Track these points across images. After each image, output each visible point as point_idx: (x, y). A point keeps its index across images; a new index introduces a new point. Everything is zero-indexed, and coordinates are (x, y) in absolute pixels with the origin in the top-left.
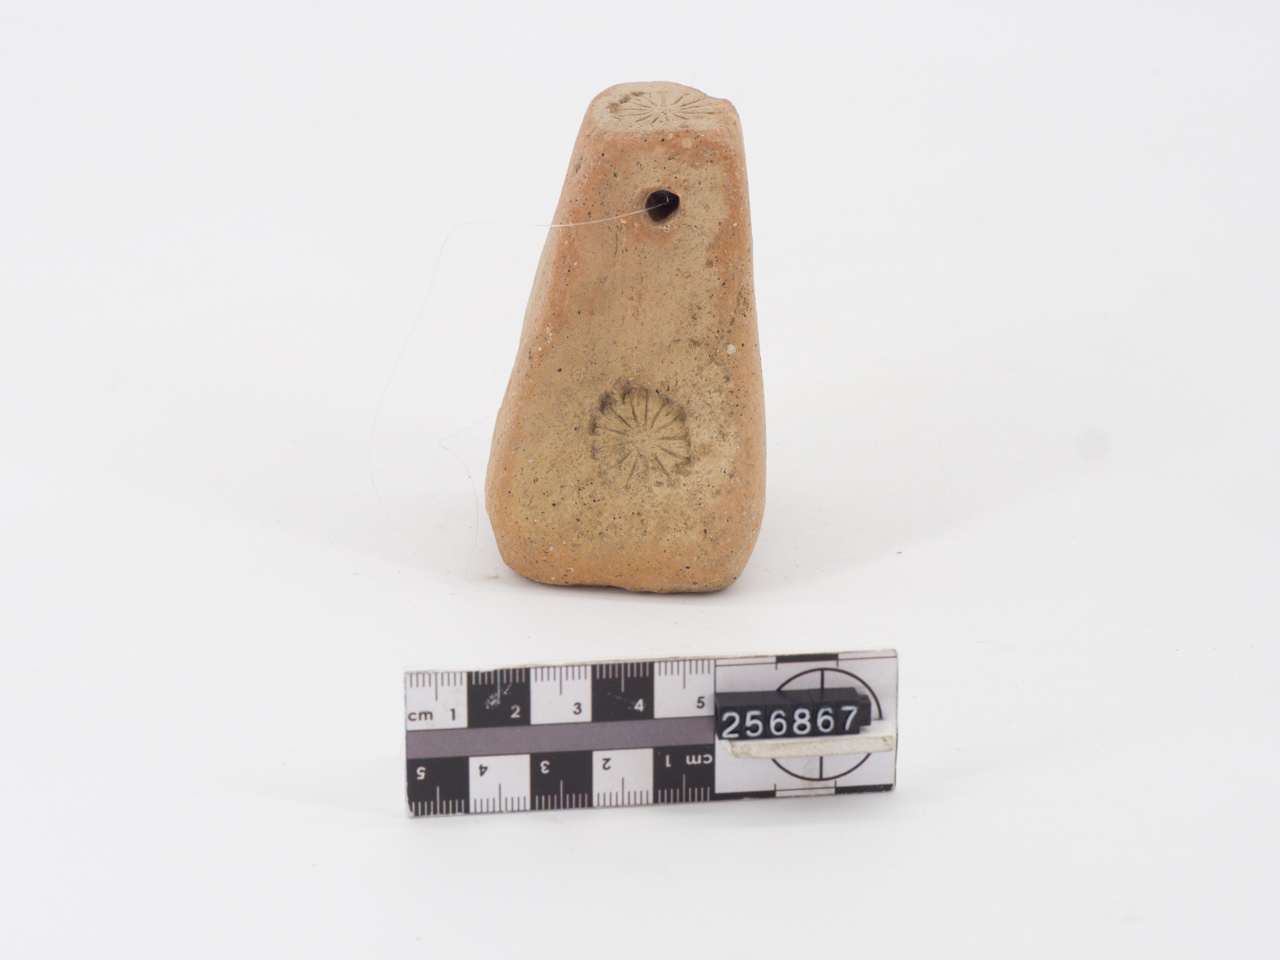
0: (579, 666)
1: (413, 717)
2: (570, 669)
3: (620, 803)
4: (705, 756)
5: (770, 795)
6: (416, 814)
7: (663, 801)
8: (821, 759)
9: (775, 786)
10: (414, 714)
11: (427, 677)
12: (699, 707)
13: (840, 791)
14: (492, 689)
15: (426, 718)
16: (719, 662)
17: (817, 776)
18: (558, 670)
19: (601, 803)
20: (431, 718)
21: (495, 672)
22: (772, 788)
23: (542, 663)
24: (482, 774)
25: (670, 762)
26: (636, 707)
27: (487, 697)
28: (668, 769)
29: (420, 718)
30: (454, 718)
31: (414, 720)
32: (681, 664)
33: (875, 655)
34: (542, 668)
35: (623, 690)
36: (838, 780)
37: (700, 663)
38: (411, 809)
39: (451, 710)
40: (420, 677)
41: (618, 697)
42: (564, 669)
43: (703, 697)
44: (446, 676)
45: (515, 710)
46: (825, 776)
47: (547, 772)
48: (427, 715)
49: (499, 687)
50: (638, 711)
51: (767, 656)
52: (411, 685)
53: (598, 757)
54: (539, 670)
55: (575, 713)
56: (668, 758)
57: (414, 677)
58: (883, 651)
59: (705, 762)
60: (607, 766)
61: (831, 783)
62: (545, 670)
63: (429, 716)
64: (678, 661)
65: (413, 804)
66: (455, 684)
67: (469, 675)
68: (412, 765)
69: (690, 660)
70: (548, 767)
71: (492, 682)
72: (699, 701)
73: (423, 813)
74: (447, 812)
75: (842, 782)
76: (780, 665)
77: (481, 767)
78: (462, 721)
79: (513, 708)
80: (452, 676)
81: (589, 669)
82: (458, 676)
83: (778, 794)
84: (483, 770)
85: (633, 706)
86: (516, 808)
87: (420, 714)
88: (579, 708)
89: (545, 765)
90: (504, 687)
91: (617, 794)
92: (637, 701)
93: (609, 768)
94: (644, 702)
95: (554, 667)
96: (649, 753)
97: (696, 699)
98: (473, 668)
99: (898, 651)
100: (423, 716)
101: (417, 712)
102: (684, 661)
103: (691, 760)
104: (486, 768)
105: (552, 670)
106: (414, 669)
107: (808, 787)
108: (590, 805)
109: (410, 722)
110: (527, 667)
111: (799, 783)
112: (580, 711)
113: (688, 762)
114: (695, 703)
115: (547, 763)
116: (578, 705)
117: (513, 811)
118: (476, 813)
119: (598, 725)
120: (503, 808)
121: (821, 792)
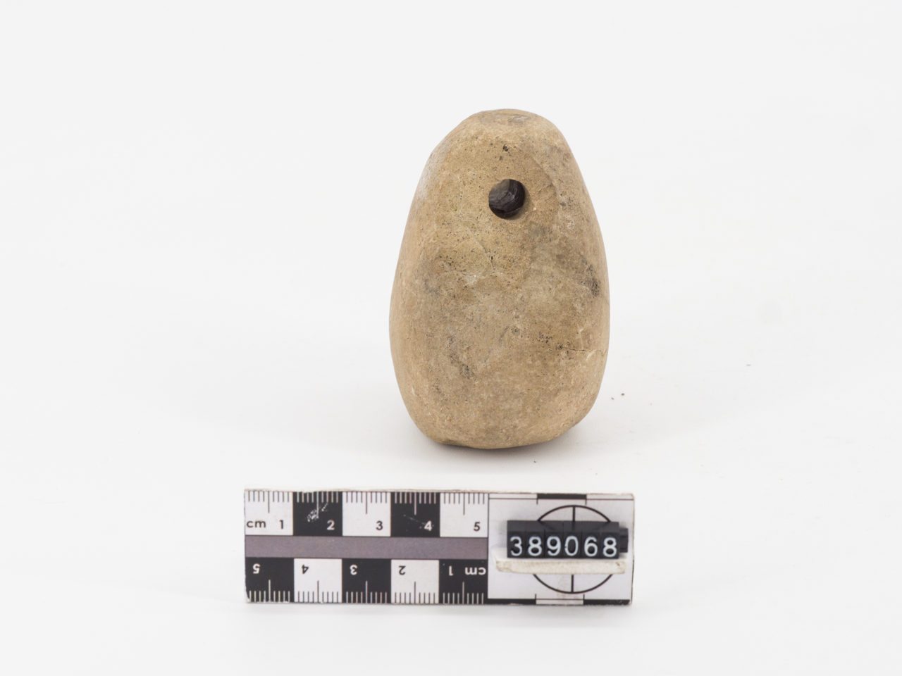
0: (381, 493)
1: (250, 524)
2: (374, 494)
3: (412, 601)
4: (480, 569)
5: (531, 602)
6: (253, 600)
7: (446, 602)
8: (573, 577)
9: (536, 595)
10: (251, 522)
11: (261, 494)
12: (475, 530)
13: (588, 603)
14: (313, 506)
15: (260, 526)
16: (491, 496)
17: (569, 590)
18: (364, 494)
19: (398, 601)
20: (265, 526)
21: (315, 493)
22: (533, 597)
23: (352, 489)
24: (304, 572)
25: (453, 572)
26: (426, 527)
27: (309, 513)
28: (451, 577)
29: (256, 526)
30: (282, 527)
31: (251, 527)
32: (462, 495)
33: (615, 497)
34: (352, 492)
35: (415, 513)
36: (586, 594)
37: (476, 495)
38: (248, 597)
39: (280, 521)
40: (256, 493)
41: (412, 519)
42: (369, 494)
43: (479, 523)
44: (276, 494)
45: (331, 523)
46: (575, 590)
47: (355, 573)
48: (261, 523)
49: (318, 505)
50: (427, 531)
51: (530, 493)
52: (249, 500)
53: (395, 565)
54: (349, 494)
55: (377, 529)
56: (450, 568)
57: (252, 493)
58: (623, 495)
59: (480, 573)
60: (402, 572)
61: (580, 596)
62: (354, 494)
63: (263, 524)
64: (459, 493)
65: (250, 592)
66: (283, 501)
67: (295, 494)
68: (249, 562)
69: (469, 493)
70: (356, 570)
71: (313, 501)
72: (476, 526)
73: (258, 600)
74: (277, 600)
75: (589, 596)
76: (540, 501)
77: (303, 567)
78: (289, 530)
79: (329, 522)
80: (281, 494)
81: (389, 495)
82: (286, 495)
83: (538, 602)
84: (305, 569)
85: (424, 526)
86: (330, 600)
87: (256, 523)
88: (381, 525)
89: (354, 568)
90: (322, 505)
91: (410, 594)
92: (426, 522)
93: (404, 573)
94: (432, 524)
95: (362, 492)
96: (436, 563)
97: (474, 524)
98: (298, 490)
99: (634, 495)
100: (258, 524)
101: (254, 521)
102: (464, 493)
103: (469, 571)
104: (307, 568)
105: (359, 494)
106: (252, 488)
107: (561, 597)
108: (389, 601)
109: (247, 529)
110: (340, 491)
111: (555, 595)
112: (382, 528)
113: (467, 573)
114: (473, 527)
115: (356, 567)
116: (380, 523)
117: (328, 602)
118: (299, 602)
119: (396, 540)
120: (321, 600)
121: (572, 602)
